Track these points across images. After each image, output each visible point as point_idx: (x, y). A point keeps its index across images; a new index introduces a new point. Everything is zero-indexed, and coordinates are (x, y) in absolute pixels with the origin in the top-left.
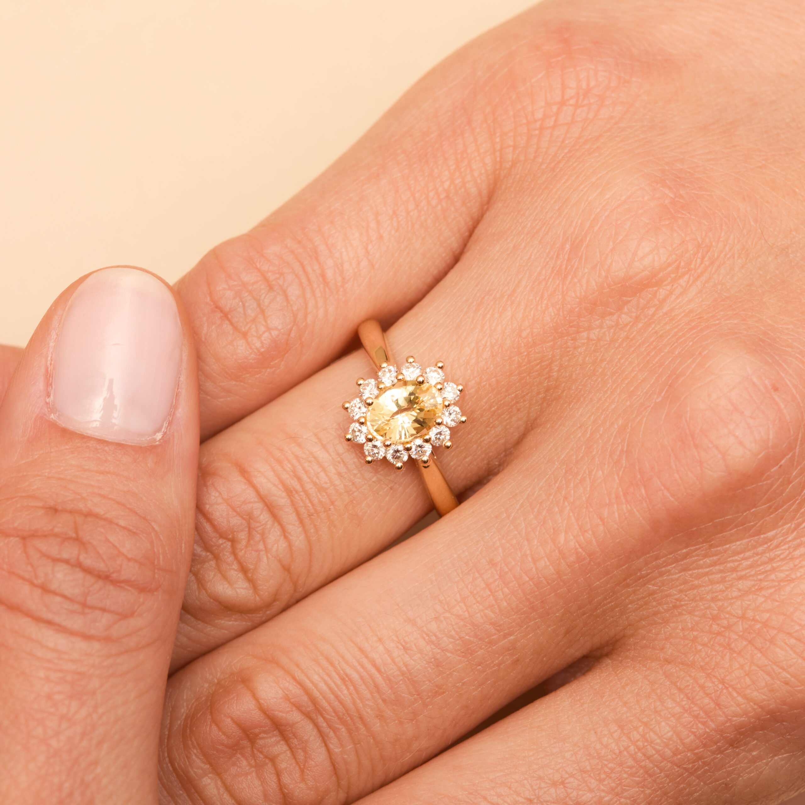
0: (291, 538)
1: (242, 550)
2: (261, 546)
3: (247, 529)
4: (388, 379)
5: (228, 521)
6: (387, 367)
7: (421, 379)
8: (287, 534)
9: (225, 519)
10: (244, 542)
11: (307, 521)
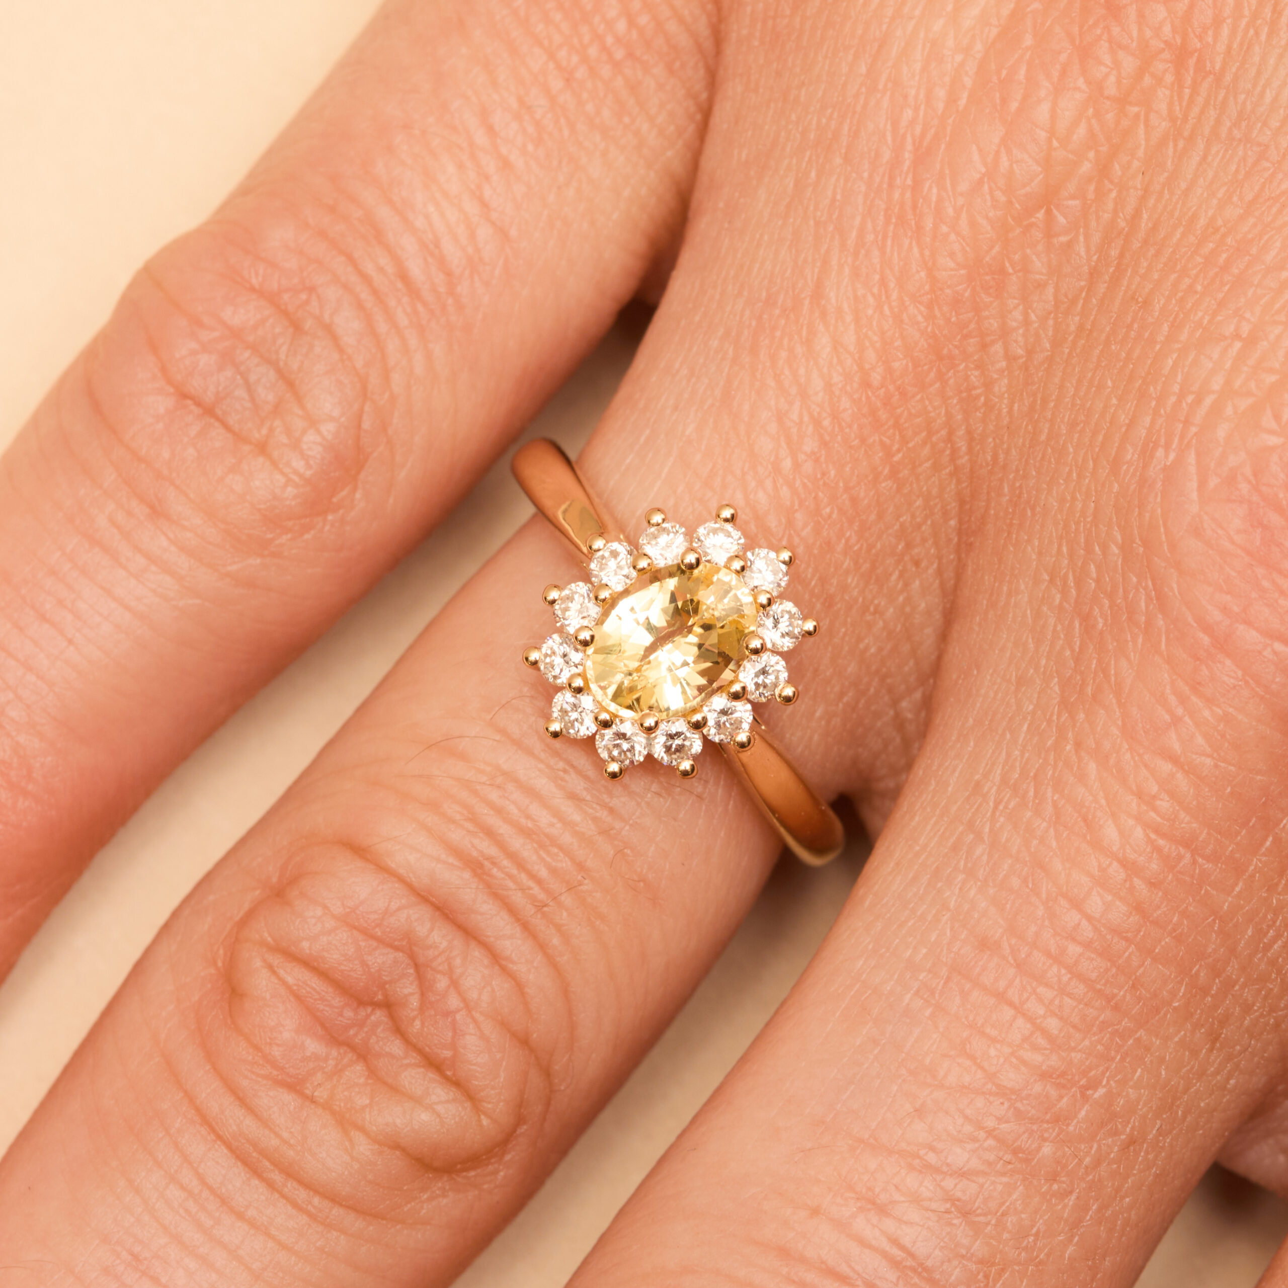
0: (515, 968)
1: (414, 1019)
2: (454, 1002)
3: (411, 971)
4: (616, 574)
5: (364, 963)
6: (605, 545)
7: (691, 558)
8: (504, 963)
9: (356, 962)
10: (414, 1002)
11: (538, 922)
